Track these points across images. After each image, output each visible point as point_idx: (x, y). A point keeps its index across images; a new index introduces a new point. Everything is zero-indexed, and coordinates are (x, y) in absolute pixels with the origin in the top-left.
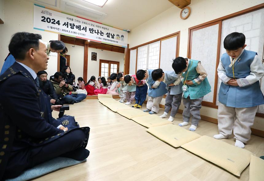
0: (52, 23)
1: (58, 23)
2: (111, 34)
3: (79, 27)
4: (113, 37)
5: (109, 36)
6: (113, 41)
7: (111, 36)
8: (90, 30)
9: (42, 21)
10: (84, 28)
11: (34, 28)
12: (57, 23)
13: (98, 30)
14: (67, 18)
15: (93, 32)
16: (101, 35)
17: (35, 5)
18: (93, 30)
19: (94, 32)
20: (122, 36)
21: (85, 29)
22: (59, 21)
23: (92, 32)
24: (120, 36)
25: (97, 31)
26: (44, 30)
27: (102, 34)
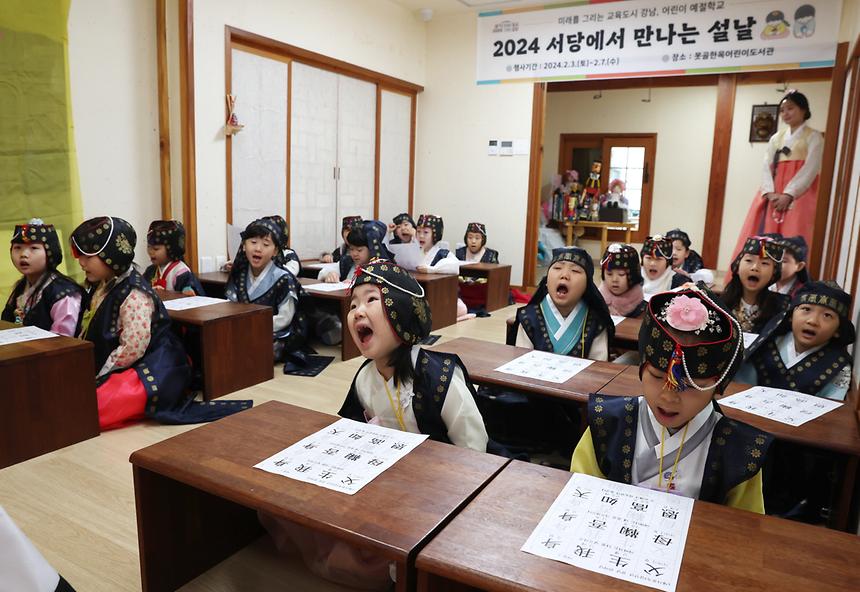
0: (519, 52)
1: (535, 47)
2: (736, 22)
3: (596, 40)
4: (744, 34)
5: (725, 34)
6: (746, 52)
7: (732, 33)
8: (636, 37)
9: (496, 54)
10: (614, 34)
11: (479, 83)
12: (530, 48)
13: (671, 26)
14: (561, 21)
15: (648, 39)
16: (685, 41)
17: (481, 15)
18: (650, 33)
19: (654, 37)
20: (806, 11)
21: (618, 38)
22: (536, 41)
23: (644, 41)
24: (789, 16)
25: (665, 33)
26: (498, 82)
27: (689, 38)
